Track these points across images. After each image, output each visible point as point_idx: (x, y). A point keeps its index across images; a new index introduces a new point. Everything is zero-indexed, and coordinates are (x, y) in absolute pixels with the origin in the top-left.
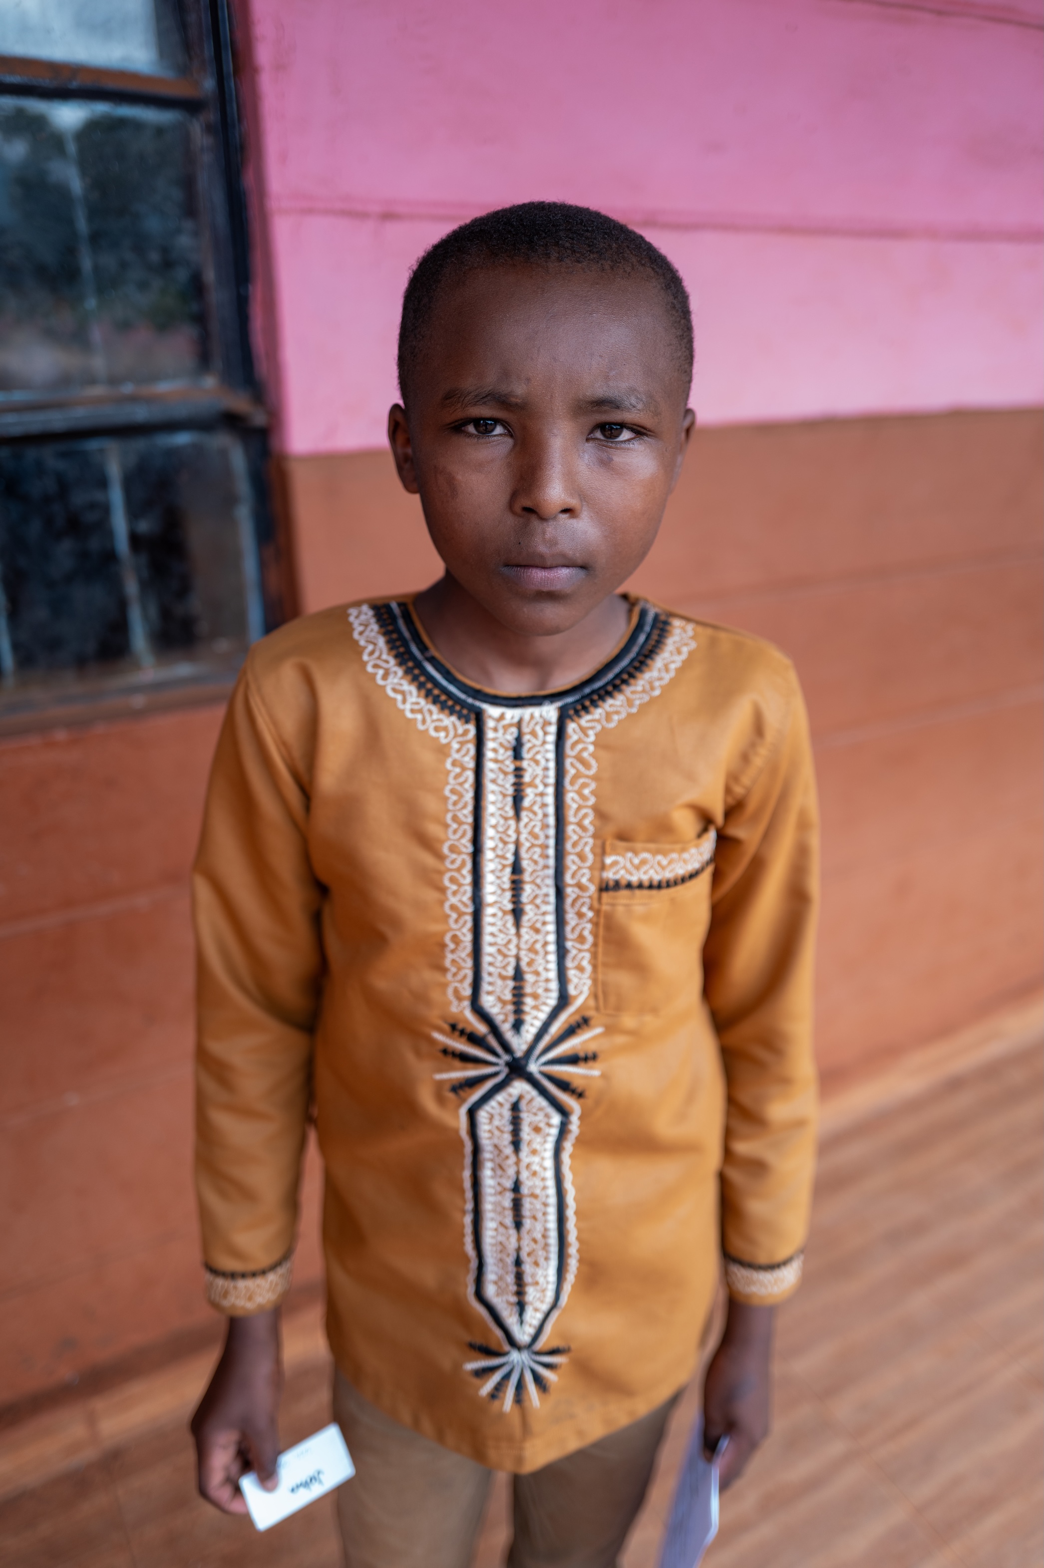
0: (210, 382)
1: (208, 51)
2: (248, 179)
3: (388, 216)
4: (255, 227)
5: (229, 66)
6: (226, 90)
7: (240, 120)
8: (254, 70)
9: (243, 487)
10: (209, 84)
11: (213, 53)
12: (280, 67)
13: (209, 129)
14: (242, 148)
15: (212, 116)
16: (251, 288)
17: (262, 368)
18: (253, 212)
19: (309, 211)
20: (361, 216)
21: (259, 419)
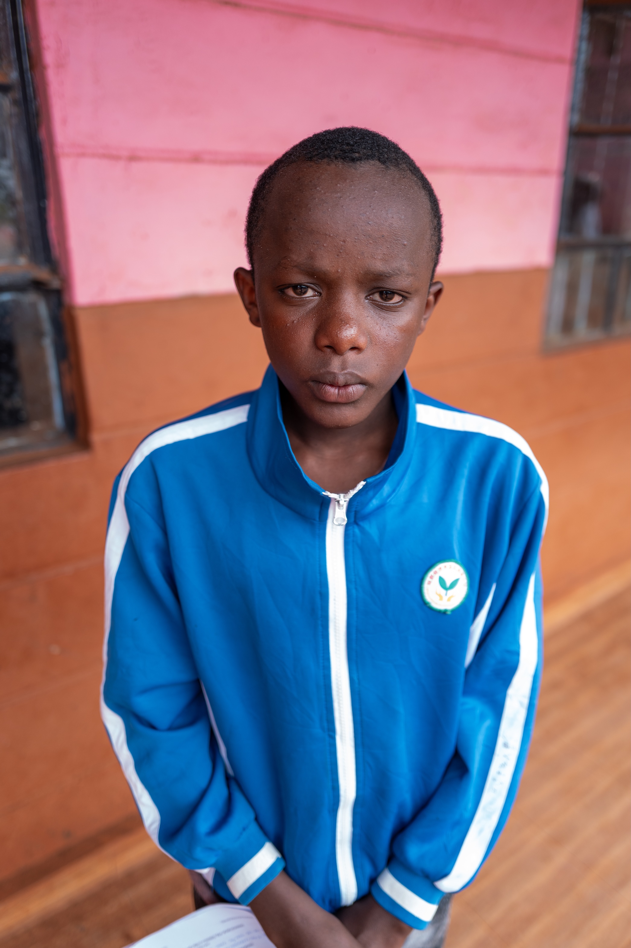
0: (23, 261)
1: (13, 55)
2: (42, 134)
3: (133, 158)
4: (48, 164)
5: (26, 64)
6: (26, 80)
7: (35, 98)
8: (44, 68)
9: (47, 326)
10: (14, 76)
11: (16, 56)
12: (60, 66)
13: (15, 102)
14: (37, 115)
15: (17, 94)
16: (46, 201)
17: (56, 252)
18: (46, 155)
19: (83, 155)
20: (115, 158)
21: (55, 284)
